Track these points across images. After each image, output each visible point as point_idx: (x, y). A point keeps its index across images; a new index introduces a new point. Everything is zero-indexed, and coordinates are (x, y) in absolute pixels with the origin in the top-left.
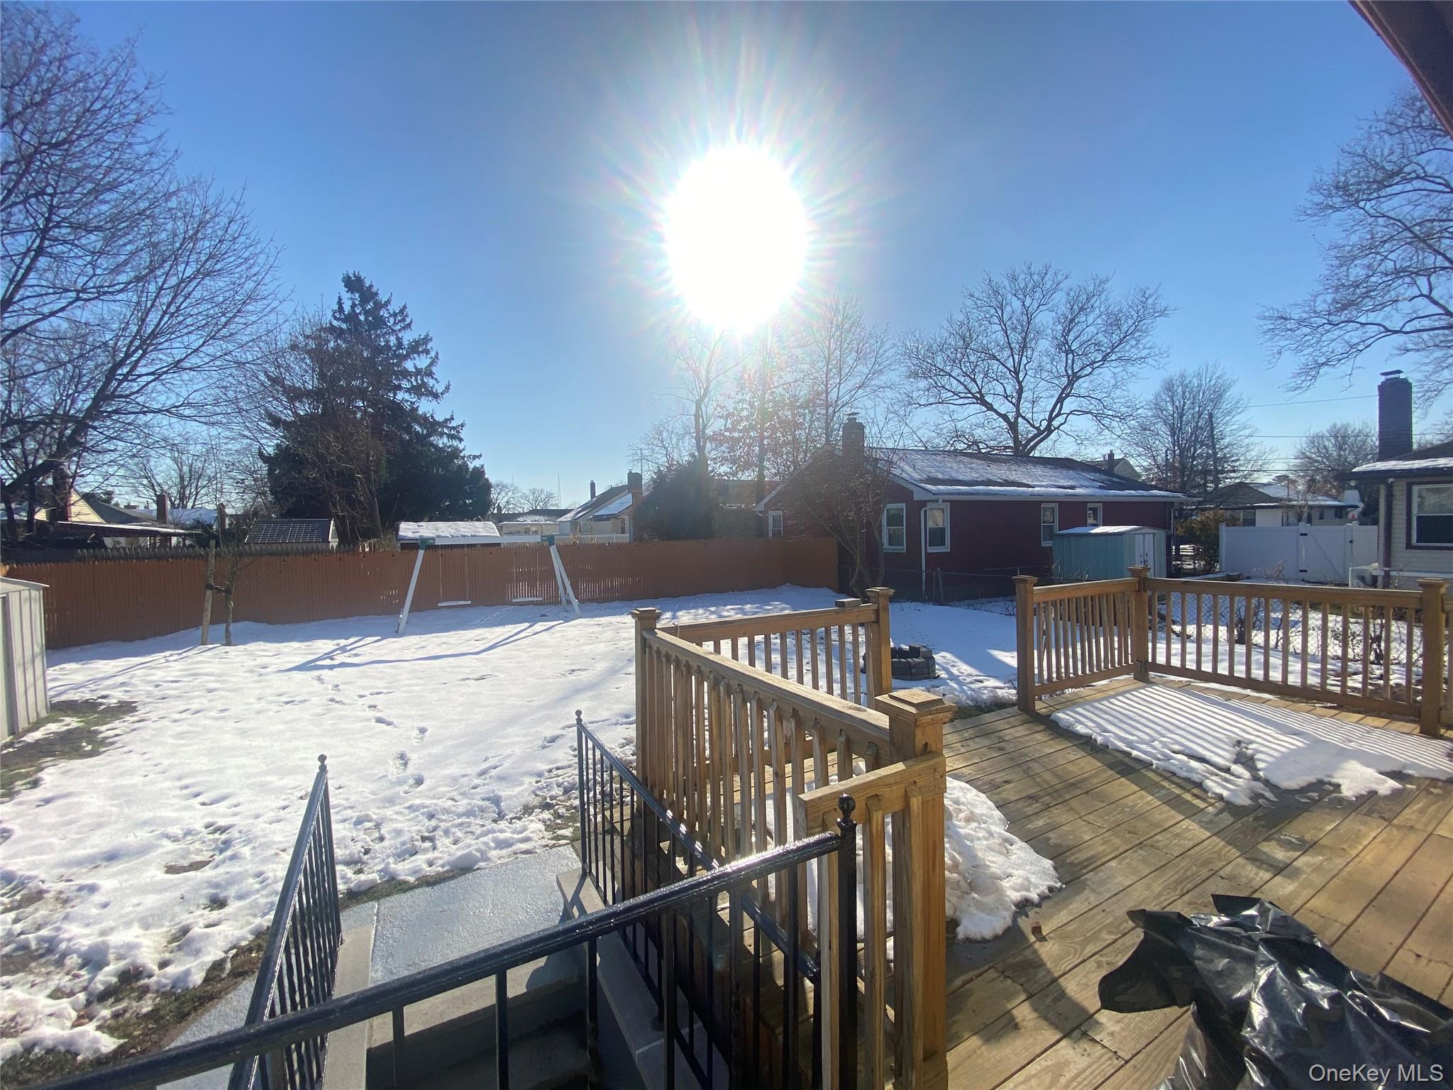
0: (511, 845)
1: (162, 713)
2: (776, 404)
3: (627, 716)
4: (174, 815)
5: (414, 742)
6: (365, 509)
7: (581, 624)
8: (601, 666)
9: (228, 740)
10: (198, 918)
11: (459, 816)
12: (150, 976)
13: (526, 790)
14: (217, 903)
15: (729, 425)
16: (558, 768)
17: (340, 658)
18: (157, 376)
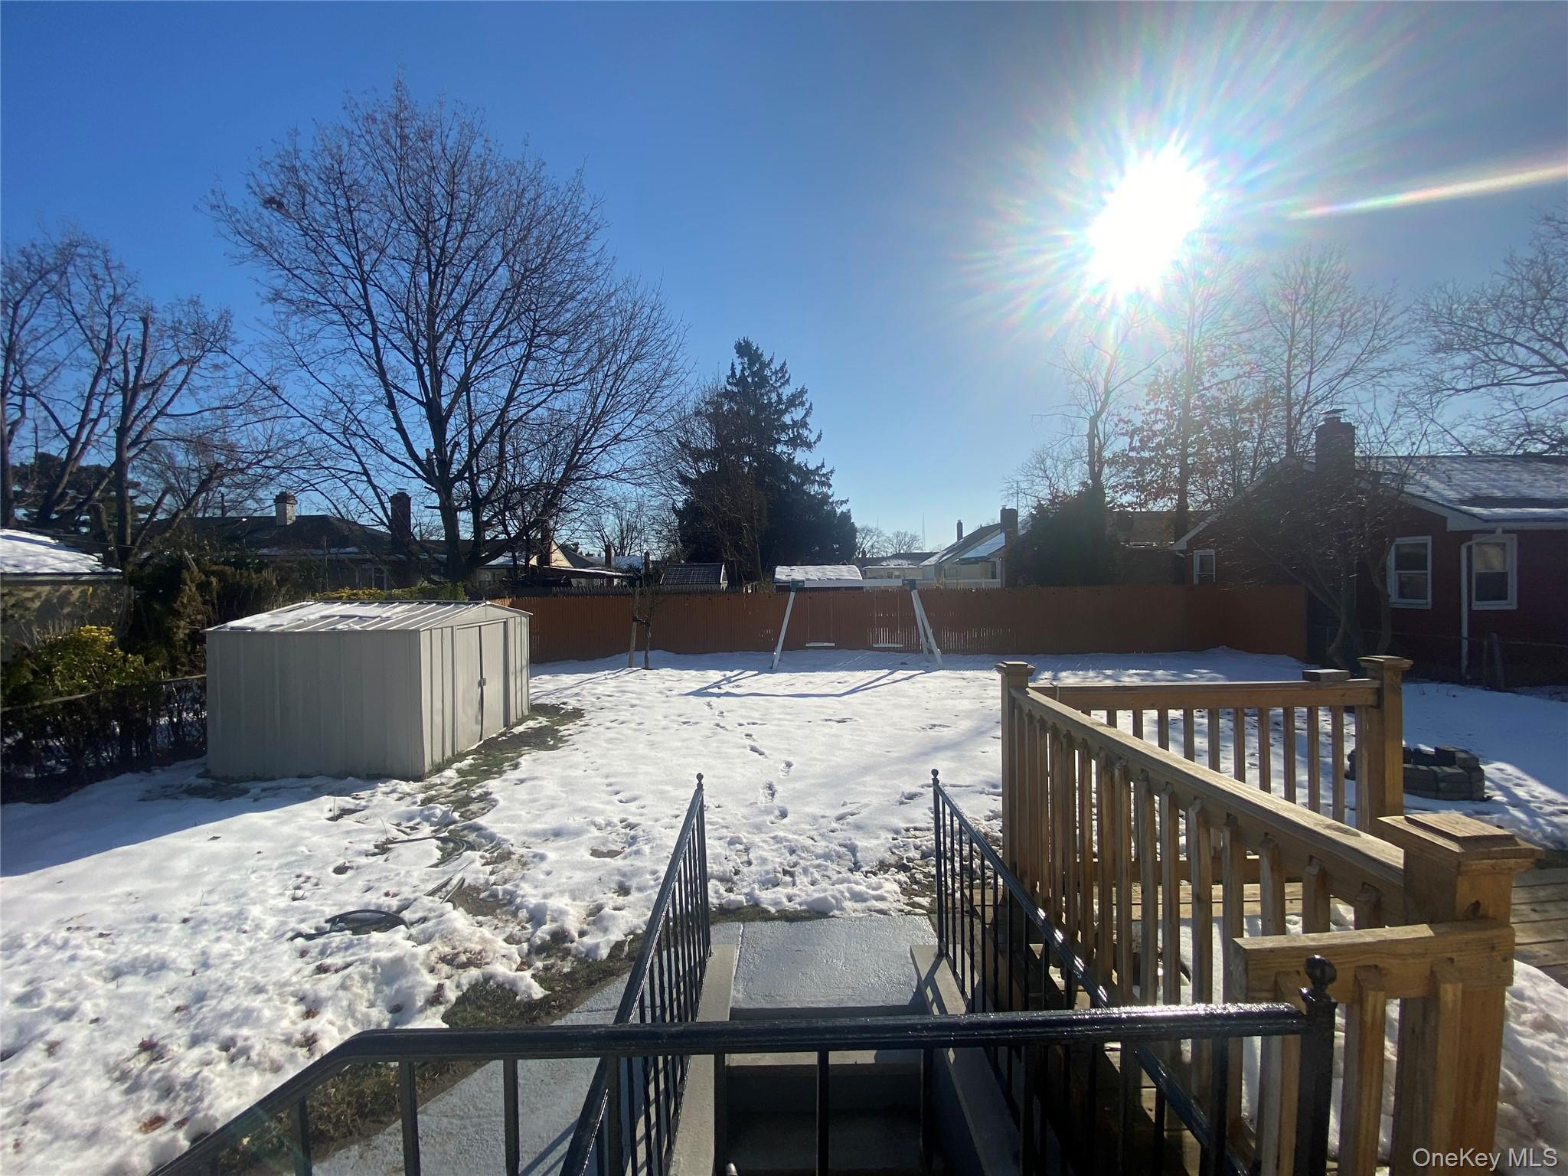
0: (865, 900)
1: (600, 721)
2: (1208, 409)
3: (995, 786)
4: (601, 806)
5: (781, 774)
6: (749, 555)
7: (944, 677)
8: (965, 725)
9: (641, 749)
10: (610, 899)
11: (818, 857)
12: (572, 941)
13: (882, 845)
14: (623, 890)
15: (1136, 443)
16: (916, 829)
17: (726, 688)
18: (604, 447)
